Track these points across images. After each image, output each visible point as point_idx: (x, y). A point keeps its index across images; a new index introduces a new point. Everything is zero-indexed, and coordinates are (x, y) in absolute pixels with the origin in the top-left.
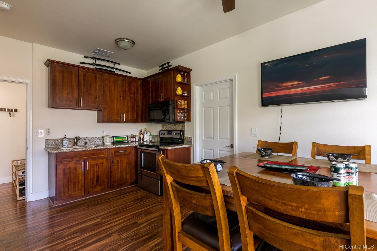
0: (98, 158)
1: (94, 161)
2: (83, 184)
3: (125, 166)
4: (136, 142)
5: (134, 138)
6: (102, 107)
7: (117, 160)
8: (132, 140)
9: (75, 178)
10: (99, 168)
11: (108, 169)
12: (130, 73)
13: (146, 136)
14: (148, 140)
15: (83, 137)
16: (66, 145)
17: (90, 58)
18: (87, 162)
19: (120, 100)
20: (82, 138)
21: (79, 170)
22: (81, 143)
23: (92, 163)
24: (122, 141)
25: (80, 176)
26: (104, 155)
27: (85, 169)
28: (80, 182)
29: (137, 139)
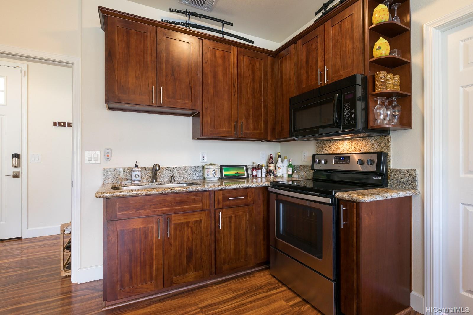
0: (191, 211)
1: (182, 218)
2: (161, 266)
3: (244, 229)
4: (261, 177)
5: (259, 171)
6: (200, 106)
7: (228, 216)
8: (254, 173)
9: (144, 253)
10: (192, 232)
11: (211, 234)
12: (252, 42)
13: (280, 167)
14: (285, 175)
15: (168, 166)
16: (136, 179)
17: (179, 12)
18: (168, 219)
19: (234, 92)
20: (167, 168)
21: (152, 237)
22: (164, 176)
23: (179, 222)
24: (236, 175)
25: (154, 249)
26: (203, 204)
27: (165, 234)
28: (154, 262)
29: (264, 171)
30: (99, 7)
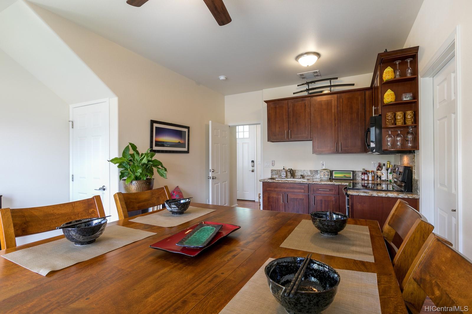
4: (368, 180)
5: (366, 176)
8: (363, 177)
9: (277, 208)
10: (299, 204)
12: (353, 85)
16: (283, 176)
17: (303, 84)
19: (335, 124)
20: (300, 171)
23: (292, 197)
24: (344, 177)
25: (281, 207)
26: (304, 190)
30: (264, 101)
